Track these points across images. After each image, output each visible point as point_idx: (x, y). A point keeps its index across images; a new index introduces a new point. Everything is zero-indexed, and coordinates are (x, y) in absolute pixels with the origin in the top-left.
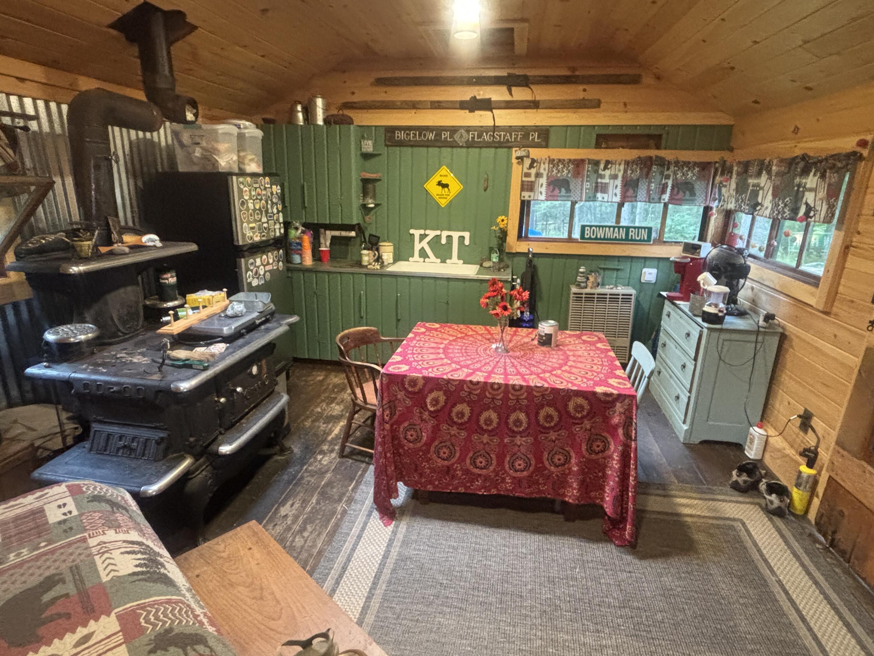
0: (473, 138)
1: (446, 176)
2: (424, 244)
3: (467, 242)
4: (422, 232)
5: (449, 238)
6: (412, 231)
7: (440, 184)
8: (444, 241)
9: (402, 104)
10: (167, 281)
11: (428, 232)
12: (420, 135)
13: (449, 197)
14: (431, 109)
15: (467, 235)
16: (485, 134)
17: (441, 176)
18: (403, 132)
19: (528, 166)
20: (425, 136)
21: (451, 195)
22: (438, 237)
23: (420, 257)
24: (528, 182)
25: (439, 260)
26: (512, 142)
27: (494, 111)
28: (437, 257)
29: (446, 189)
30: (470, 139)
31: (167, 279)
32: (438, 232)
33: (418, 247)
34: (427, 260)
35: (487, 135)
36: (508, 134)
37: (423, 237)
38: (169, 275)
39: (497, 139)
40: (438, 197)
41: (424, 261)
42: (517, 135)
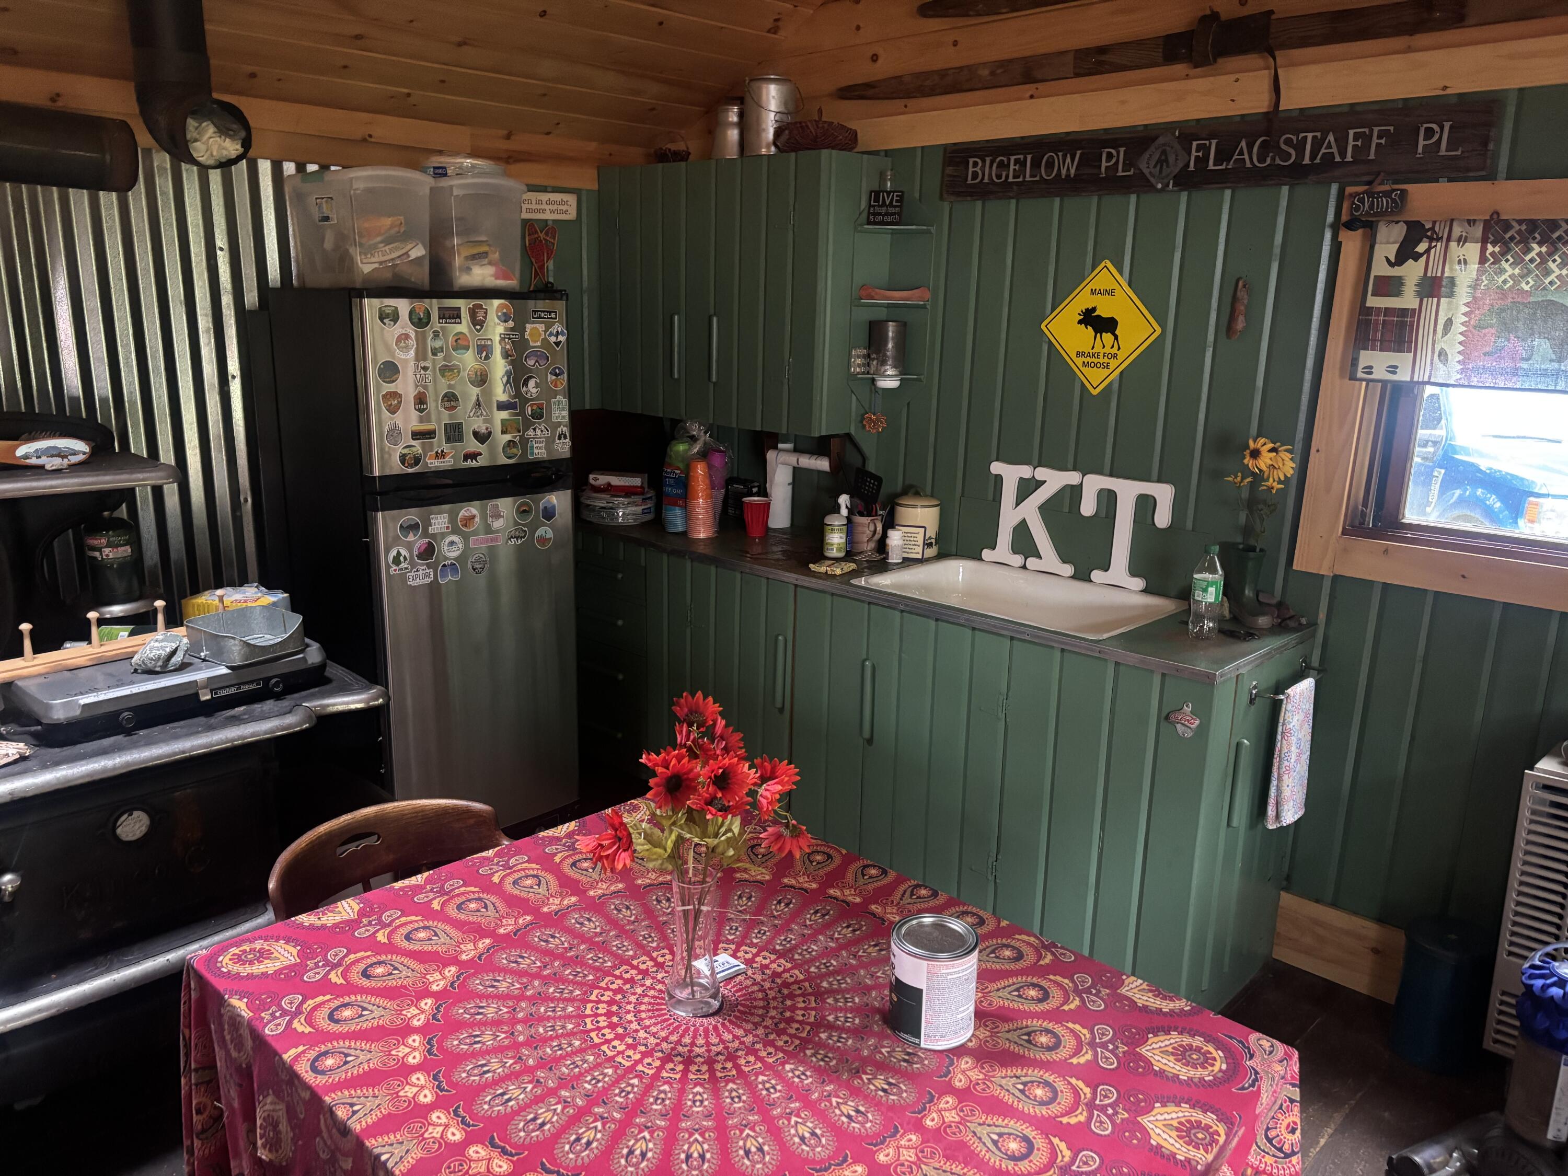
0: (1202, 161)
1: (1110, 293)
2: (1030, 510)
3: (1163, 518)
4: (1025, 471)
5: (1108, 499)
6: (997, 468)
7: (1090, 318)
8: (1088, 507)
9: (993, 73)
10: (97, 554)
11: (1042, 473)
12: (1036, 165)
13: (1113, 363)
14: (1077, 75)
15: (1164, 494)
16: (1243, 144)
17: (1093, 292)
18: (988, 160)
19: (1391, 251)
20: (1050, 165)
21: (1121, 355)
22: (1075, 492)
23: (1015, 551)
24: (1388, 311)
25: (1068, 570)
26: (1343, 163)
27: (1277, 53)
28: (1065, 559)
29: (1108, 337)
30: (1192, 167)
31: (99, 549)
32: (1073, 478)
33: (1009, 517)
34: (1032, 562)
35: (1250, 147)
36: (1331, 137)
37: (1027, 488)
38: (104, 541)
39: (1286, 156)
40: (1079, 361)
41: (1024, 567)
42: (1368, 138)
